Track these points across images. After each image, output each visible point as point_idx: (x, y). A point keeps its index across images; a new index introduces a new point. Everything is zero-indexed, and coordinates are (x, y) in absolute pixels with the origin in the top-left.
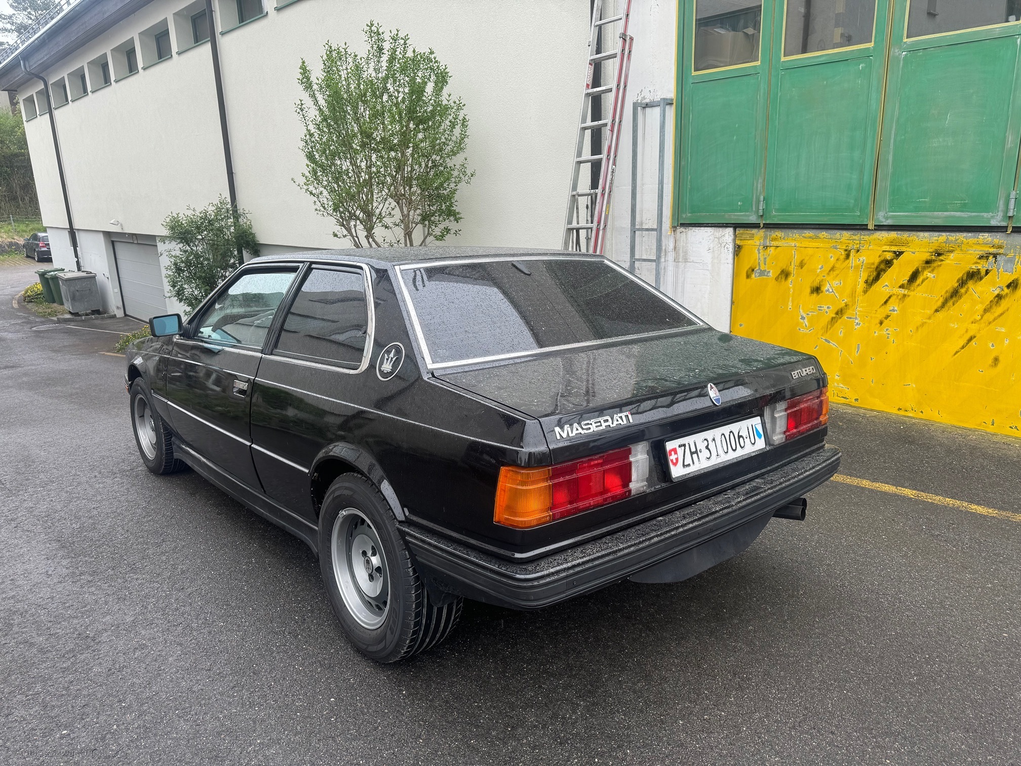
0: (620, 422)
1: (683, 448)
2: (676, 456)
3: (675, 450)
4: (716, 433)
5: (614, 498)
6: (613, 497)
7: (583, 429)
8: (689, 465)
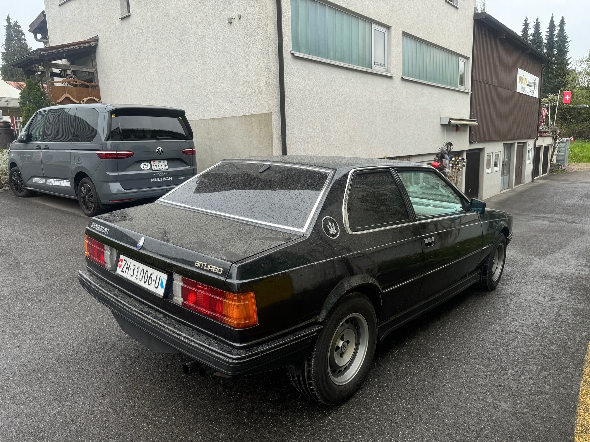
1: (125, 262)
2: (121, 264)
3: (122, 261)
8: (124, 272)
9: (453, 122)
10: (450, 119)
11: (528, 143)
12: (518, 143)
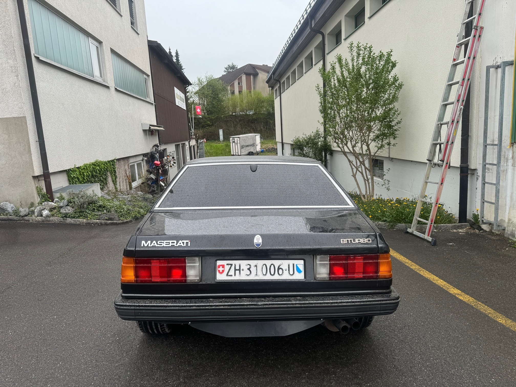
0: (182, 244)
1: (230, 266)
2: (223, 269)
3: (223, 266)
4: (260, 263)
5: (175, 281)
6: (173, 280)
7: (157, 244)
8: (231, 276)
9: (152, 128)
10: (150, 125)
11: (186, 144)
12: (181, 144)
